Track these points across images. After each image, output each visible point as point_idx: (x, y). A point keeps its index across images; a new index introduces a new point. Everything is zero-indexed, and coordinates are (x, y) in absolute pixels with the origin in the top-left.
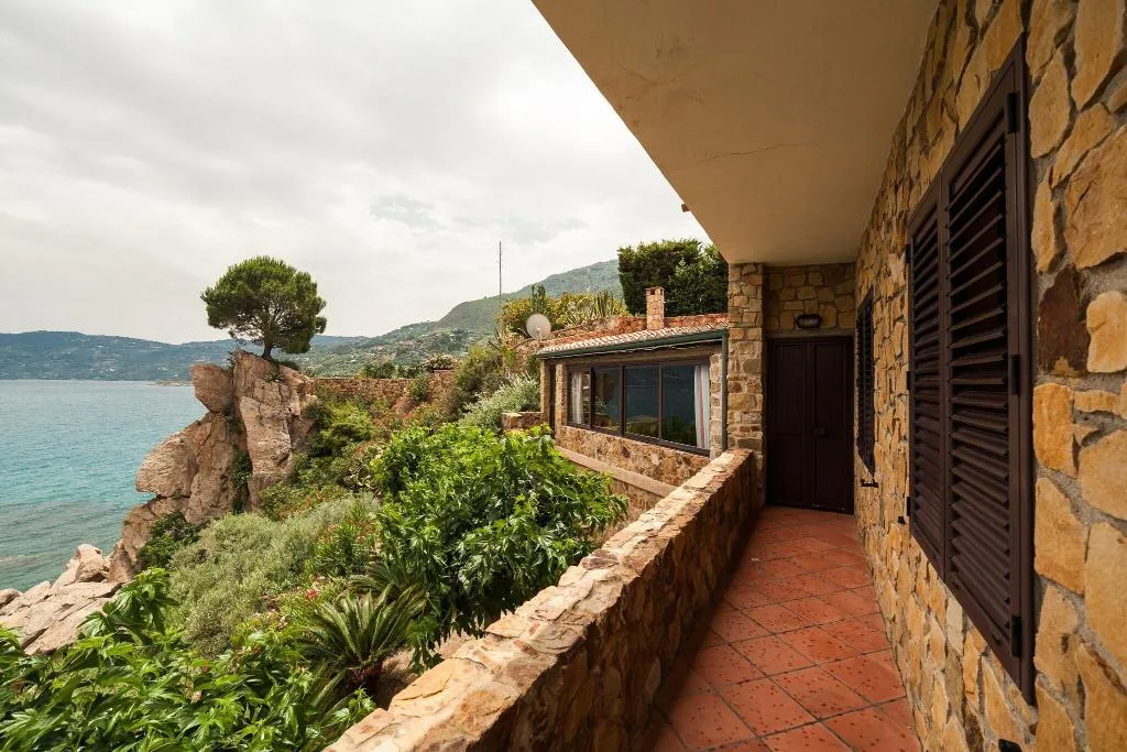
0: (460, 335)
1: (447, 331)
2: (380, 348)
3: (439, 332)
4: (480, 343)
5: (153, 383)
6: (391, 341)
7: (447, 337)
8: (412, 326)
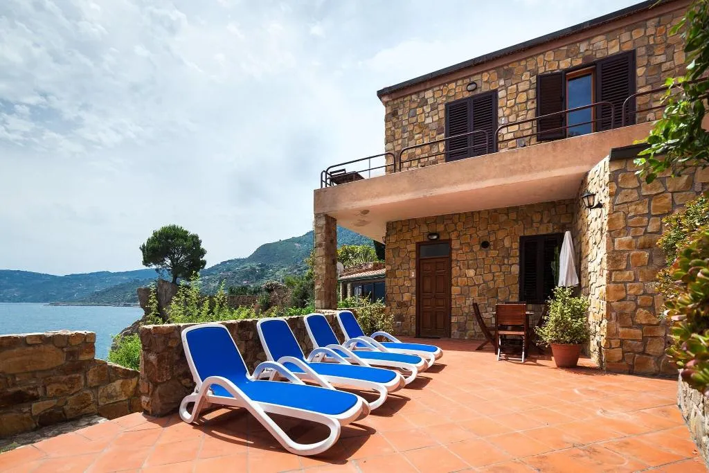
0: (264, 268)
1: (254, 265)
2: (207, 277)
3: (248, 266)
4: (277, 273)
5: (48, 304)
6: (214, 273)
7: (255, 269)
8: (229, 261)
